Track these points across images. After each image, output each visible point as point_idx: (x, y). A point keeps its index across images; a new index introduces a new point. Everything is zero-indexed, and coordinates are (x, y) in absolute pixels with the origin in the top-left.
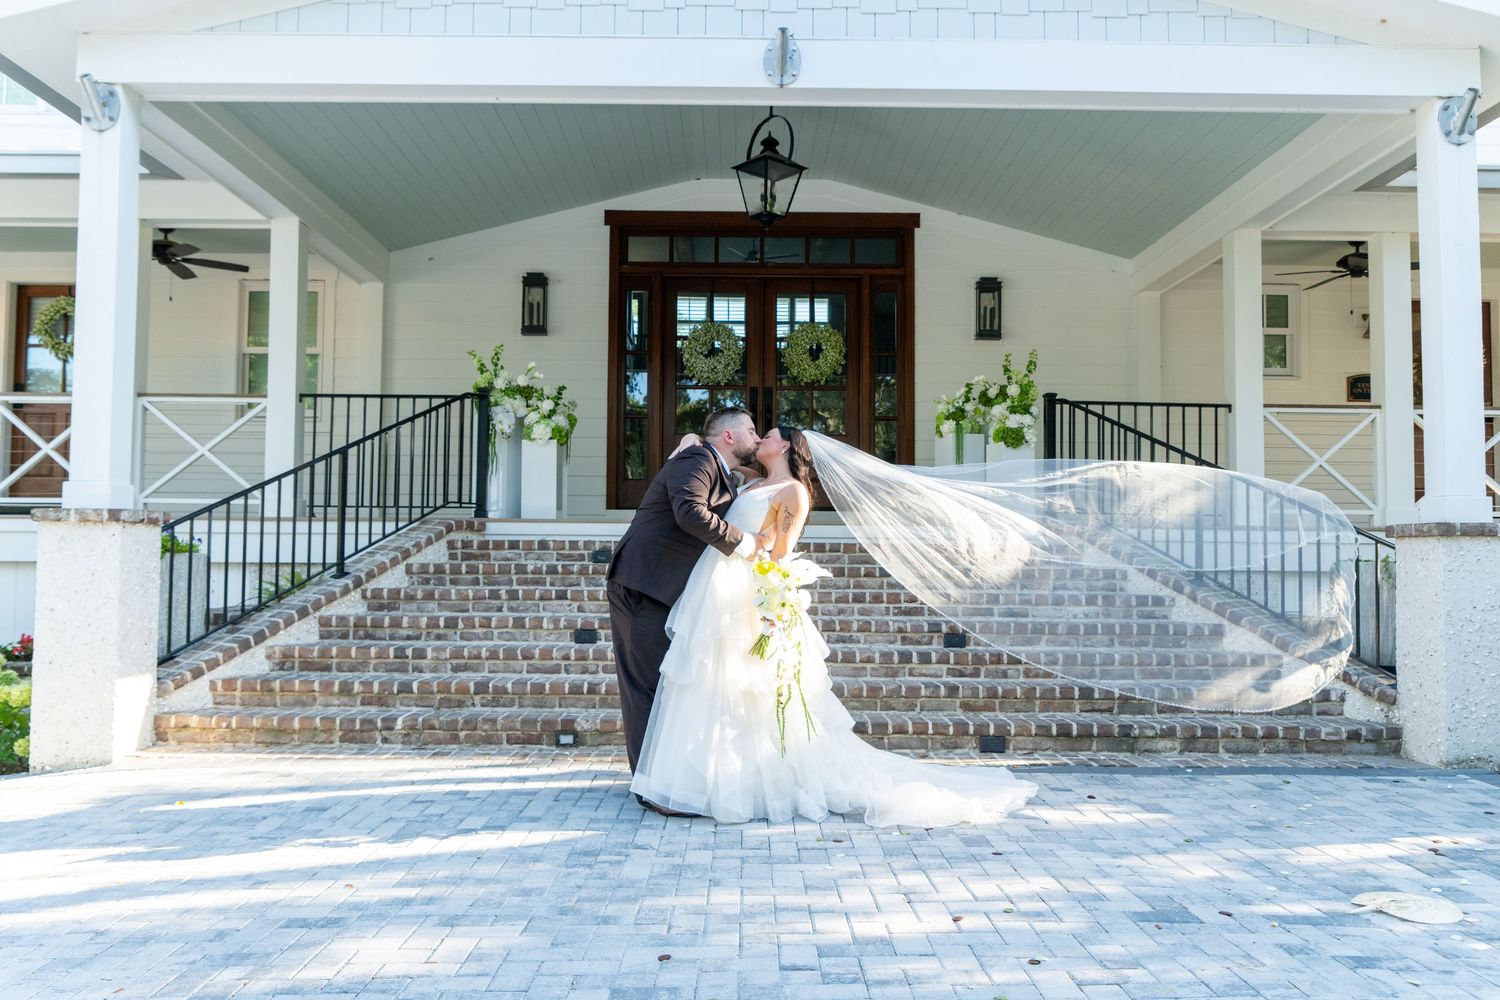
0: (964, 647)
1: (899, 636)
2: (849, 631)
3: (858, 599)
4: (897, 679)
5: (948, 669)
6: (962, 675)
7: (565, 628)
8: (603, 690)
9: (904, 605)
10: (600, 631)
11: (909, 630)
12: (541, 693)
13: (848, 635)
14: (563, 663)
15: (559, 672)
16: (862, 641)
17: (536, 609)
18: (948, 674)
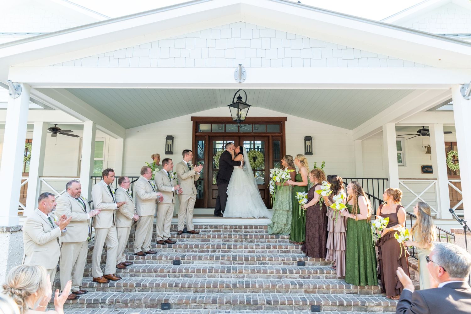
0: (304, 266)
1: (282, 262)
2: (265, 260)
3: (269, 247)
4: (282, 279)
5: (299, 276)
6: (304, 278)
7: (170, 259)
8: (180, 286)
9: (284, 250)
10: (181, 260)
11: (285, 260)
12: (159, 287)
13: (265, 262)
14: (168, 274)
15: (166, 277)
16: (270, 264)
17: (161, 251)
18: (299, 278)
